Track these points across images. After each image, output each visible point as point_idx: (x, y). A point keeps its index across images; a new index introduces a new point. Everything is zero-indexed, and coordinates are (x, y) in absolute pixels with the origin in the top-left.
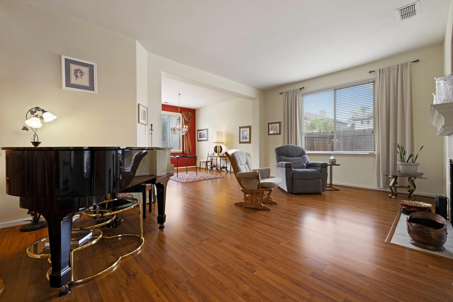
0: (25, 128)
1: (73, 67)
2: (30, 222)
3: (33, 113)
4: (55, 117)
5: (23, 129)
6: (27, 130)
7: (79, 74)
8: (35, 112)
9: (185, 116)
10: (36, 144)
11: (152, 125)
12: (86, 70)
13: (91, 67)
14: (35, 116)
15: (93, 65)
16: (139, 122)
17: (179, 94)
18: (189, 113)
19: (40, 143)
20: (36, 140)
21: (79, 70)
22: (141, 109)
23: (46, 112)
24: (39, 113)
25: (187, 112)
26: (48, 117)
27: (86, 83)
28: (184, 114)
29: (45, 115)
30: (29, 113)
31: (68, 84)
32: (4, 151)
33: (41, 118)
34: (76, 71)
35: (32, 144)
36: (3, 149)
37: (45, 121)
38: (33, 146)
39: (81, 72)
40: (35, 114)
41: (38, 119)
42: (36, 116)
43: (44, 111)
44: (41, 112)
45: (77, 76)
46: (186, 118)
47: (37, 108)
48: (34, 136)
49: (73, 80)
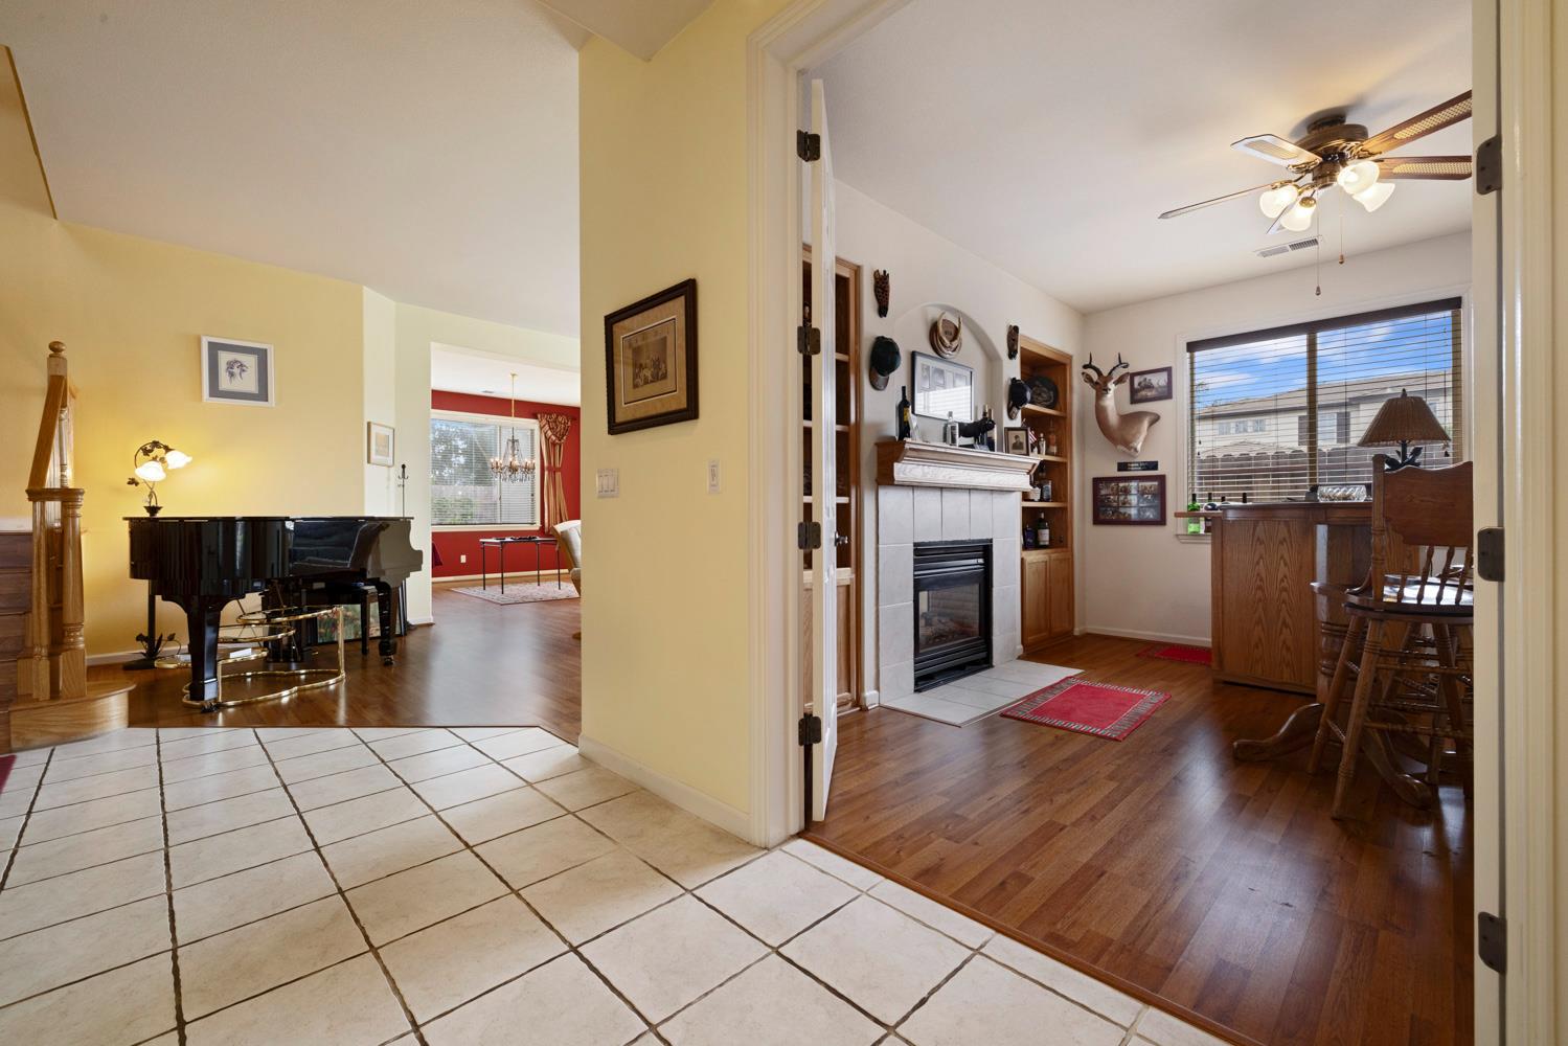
0: (133, 482)
1: (224, 358)
2: (143, 657)
3: (146, 452)
4: (189, 459)
5: (129, 483)
6: (137, 484)
7: (236, 370)
8: (151, 451)
9: (547, 427)
10: (153, 510)
11: (404, 467)
12: (251, 361)
13: (262, 355)
14: (150, 458)
15: (266, 350)
16: (369, 462)
17: (513, 375)
18: (560, 419)
19: (159, 508)
20: (153, 504)
21: (236, 362)
22: (377, 434)
23: (171, 450)
24: (158, 452)
25: (554, 416)
26: (176, 459)
27: (252, 387)
28: (544, 422)
29: (169, 457)
30: (141, 453)
31: (215, 391)
32: (127, 522)
33: (162, 460)
34: (231, 365)
35: (145, 510)
36: (126, 519)
37: (170, 468)
38: (147, 515)
39: (241, 365)
40: (152, 455)
41: (157, 465)
42: (154, 459)
43: (167, 449)
44: (163, 450)
45: (232, 375)
46: (549, 433)
47: (156, 444)
48: (150, 496)
49: (225, 383)
